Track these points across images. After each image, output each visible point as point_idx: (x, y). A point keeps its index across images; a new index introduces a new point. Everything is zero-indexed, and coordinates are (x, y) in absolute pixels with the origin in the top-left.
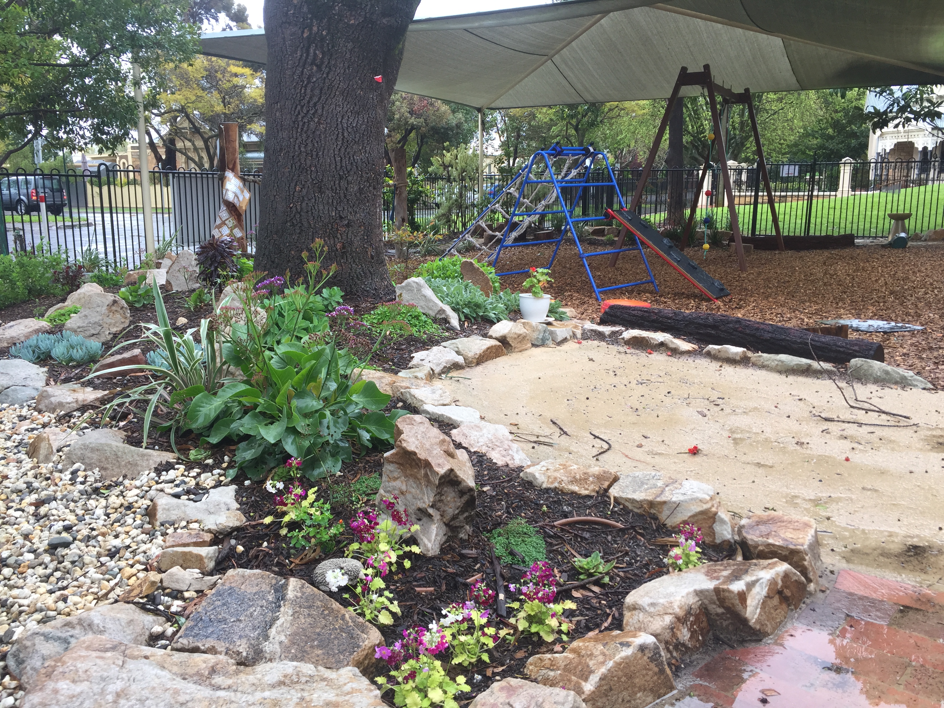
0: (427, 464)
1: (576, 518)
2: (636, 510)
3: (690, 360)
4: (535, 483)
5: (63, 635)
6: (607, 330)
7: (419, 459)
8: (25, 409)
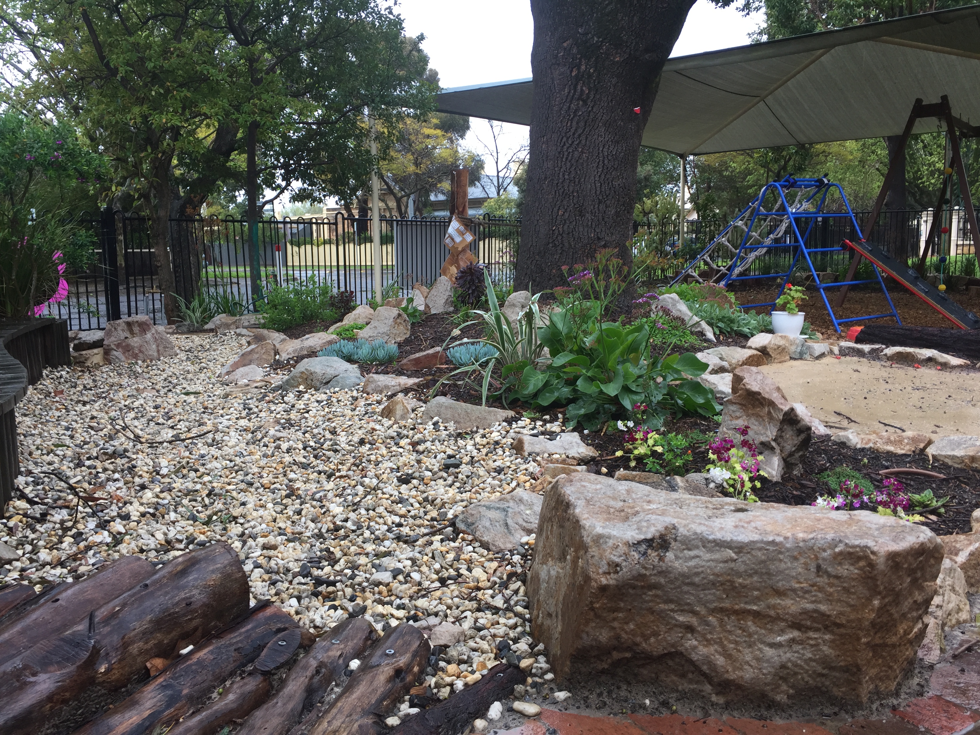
0: (771, 404)
1: (896, 469)
2: (956, 466)
3: (964, 374)
4: (848, 444)
5: (502, 506)
6: (866, 348)
7: (764, 398)
8: (355, 392)
